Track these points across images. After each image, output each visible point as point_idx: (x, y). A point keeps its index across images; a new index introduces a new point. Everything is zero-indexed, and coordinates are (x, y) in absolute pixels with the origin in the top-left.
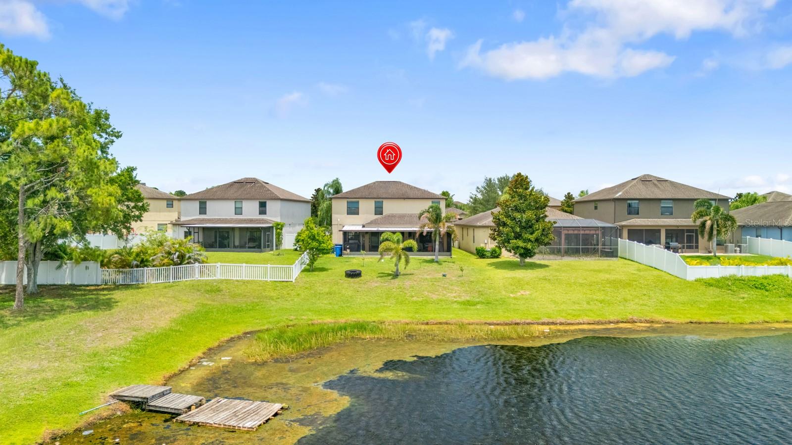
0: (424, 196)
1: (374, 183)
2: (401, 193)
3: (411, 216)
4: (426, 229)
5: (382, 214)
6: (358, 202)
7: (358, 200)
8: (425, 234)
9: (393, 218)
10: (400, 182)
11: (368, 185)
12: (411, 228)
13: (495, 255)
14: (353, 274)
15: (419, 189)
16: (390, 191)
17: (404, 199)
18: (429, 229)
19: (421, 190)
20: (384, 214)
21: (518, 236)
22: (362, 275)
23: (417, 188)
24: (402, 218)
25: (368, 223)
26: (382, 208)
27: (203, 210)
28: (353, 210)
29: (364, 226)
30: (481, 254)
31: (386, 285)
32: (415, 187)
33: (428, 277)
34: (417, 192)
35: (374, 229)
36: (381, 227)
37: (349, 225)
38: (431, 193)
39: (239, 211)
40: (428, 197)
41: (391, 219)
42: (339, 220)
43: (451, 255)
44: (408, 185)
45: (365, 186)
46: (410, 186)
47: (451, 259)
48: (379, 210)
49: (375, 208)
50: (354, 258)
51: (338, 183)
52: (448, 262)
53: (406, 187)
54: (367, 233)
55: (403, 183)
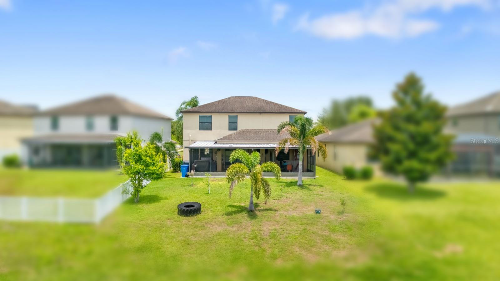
0: (280, 110)
1: (229, 98)
2: (257, 107)
3: (267, 131)
4: (288, 146)
5: (237, 130)
6: (211, 117)
7: (210, 114)
8: (286, 151)
9: (248, 134)
10: (256, 98)
11: (222, 100)
12: (268, 144)
13: (366, 175)
14: (187, 210)
15: (276, 104)
16: (245, 106)
17: (260, 113)
18: (291, 146)
19: (278, 104)
20: (238, 130)
21: (412, 155)
22: (202, 209)
23: (273, 103)
24: (257, 134)
25: (221, 139)
26: (237, 123)
27: (55, 125)
28: (206, 125)
29: (216, 143)
30: (349, 174)
31: (234, 229)
32: (271, 102)
33: (294, 214)
34: (273, 107)
35: (227, 146)
36: (234, 144)
37: (202, 141)
38: (289, 108)
39: (90, 126)
40: (286, 111)
41: (246, 135)
42: (190, 136)
43: (314, 176)
44: (263, 100)
45: (219, 101)
46: (266, 101)
47: (314, 180)
48: (233, 126)
49: (229, 123)
50: (202, 179)
51: (196, 101)
52: (314, 186)
53: (262, 101)
54: (219, 149)
55: (259, 98)
